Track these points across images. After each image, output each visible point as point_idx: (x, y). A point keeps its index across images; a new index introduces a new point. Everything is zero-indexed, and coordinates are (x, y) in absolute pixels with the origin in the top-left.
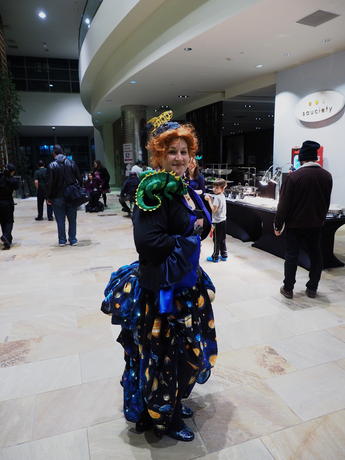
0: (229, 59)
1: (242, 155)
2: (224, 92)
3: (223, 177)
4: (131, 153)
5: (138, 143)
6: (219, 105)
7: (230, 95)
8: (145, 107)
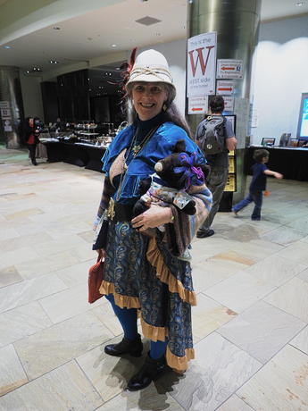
0: (90, 39)
1: (108, 115)
2: (88, 62)
3: (91, 131)
4: (8, 111)
5: (14, 101)
6: (85, 71)
7: (94, 65)
8: (18, 68)
